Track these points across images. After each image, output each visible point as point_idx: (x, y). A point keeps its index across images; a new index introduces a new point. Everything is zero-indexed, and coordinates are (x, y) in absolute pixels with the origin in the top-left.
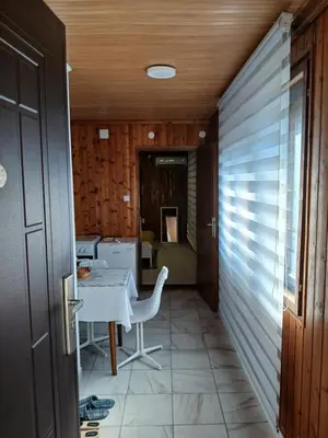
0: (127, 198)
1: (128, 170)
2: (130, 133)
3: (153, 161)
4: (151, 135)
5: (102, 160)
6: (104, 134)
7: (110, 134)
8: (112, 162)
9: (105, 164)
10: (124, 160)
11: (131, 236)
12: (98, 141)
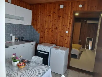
0: (67, 32)
1: (69, 21)
2: (72, 6)
3: (86, 22)
4: (81, 6)
5: (60, 17)
6: (62, 7)
7: (64, 6)
8: (63, 18)
9: (61, 18)
10: (68, 17)
11: (67, 47)
12: (59, 9)
